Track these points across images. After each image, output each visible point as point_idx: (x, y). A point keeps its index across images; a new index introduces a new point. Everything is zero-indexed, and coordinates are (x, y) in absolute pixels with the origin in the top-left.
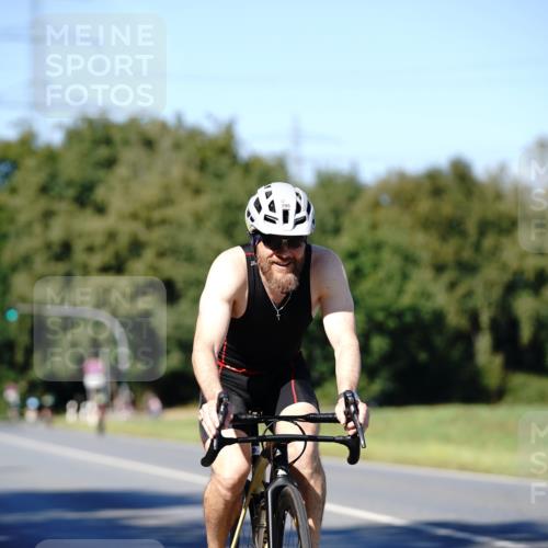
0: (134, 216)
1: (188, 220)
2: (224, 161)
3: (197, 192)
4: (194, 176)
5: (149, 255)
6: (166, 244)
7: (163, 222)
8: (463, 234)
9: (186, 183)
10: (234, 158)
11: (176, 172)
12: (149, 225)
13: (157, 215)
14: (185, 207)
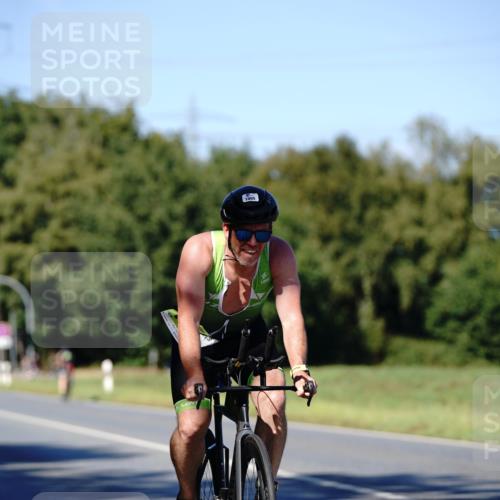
0: (41, 189)
1: (91, 193)
2: (126, 138)
3: (100, 166)
4: (97, 152)
5: (54, 225)
6: (70, 215)
7: (68, 194)
8: (347, 207)
9: (90, 158)
10: (135, 135)
11: (81, 148)
12: (55, 197)
13: (62, 188)
14: (88, 181)
